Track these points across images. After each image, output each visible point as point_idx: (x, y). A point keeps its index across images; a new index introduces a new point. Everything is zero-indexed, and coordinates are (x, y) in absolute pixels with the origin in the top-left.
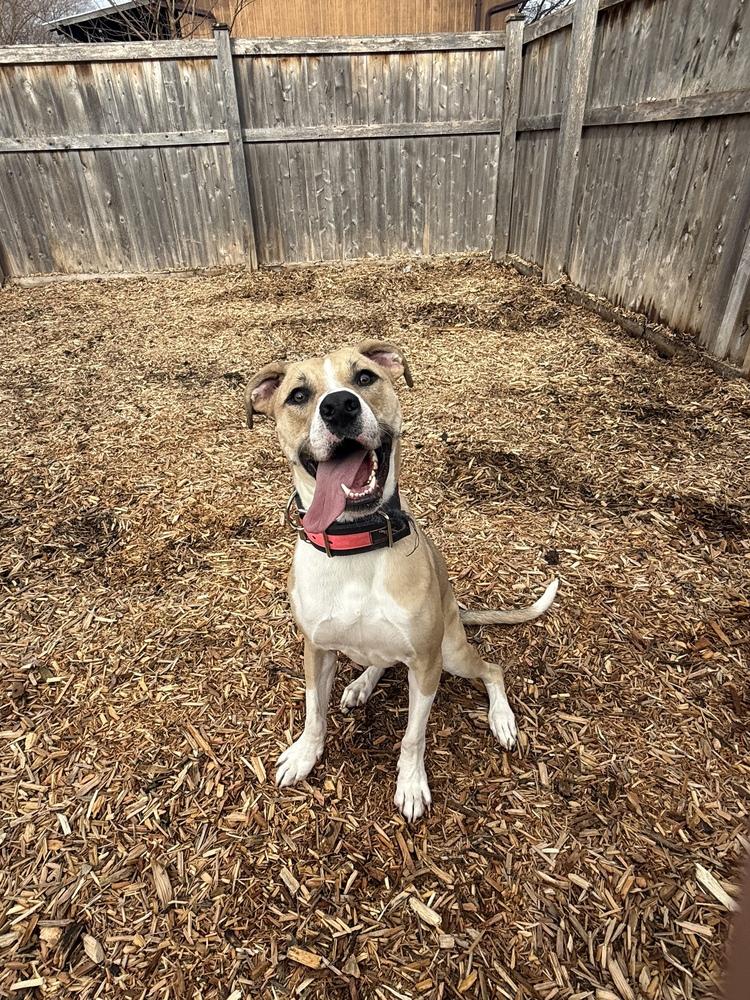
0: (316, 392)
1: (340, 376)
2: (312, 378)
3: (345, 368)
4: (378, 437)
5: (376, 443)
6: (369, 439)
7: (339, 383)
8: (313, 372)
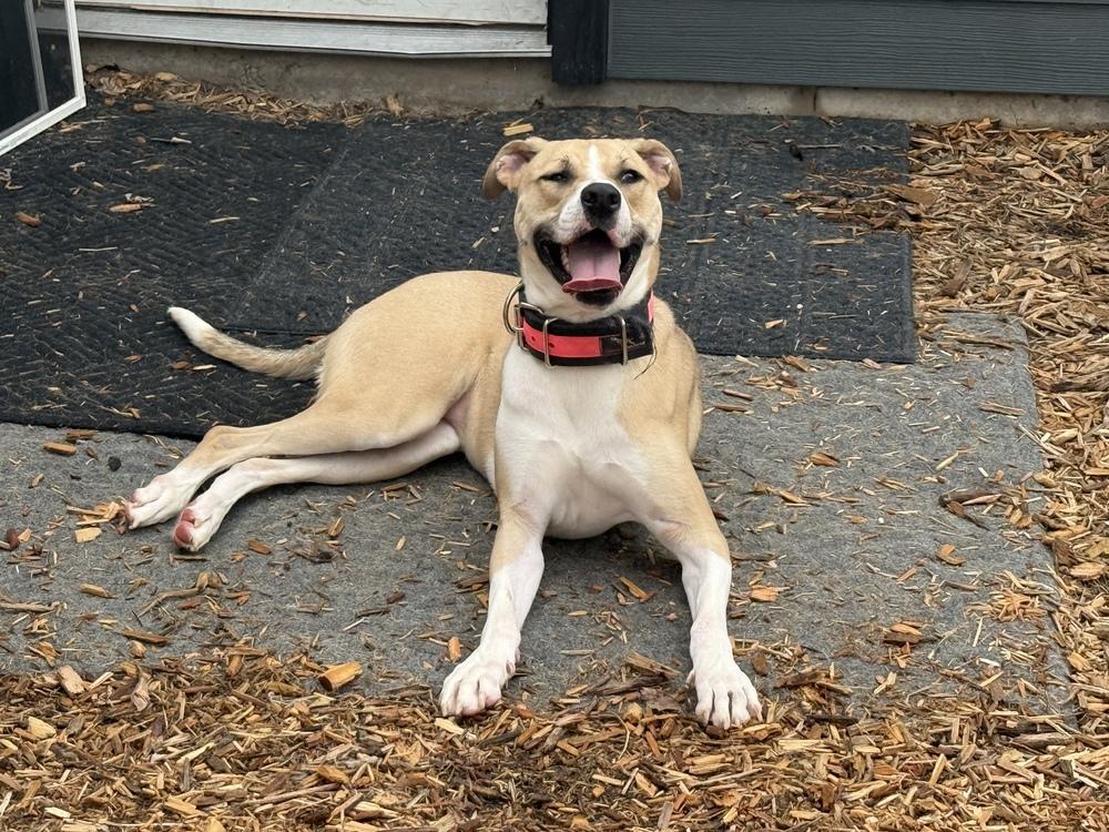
0: (577, 177)
1: (605, 167)
2: (574, 161)
3: (614, 162)
4: (629, 238)
5: (623, 242)
6: (619, 236)
7: (603, 175)
8: (577, 156)
